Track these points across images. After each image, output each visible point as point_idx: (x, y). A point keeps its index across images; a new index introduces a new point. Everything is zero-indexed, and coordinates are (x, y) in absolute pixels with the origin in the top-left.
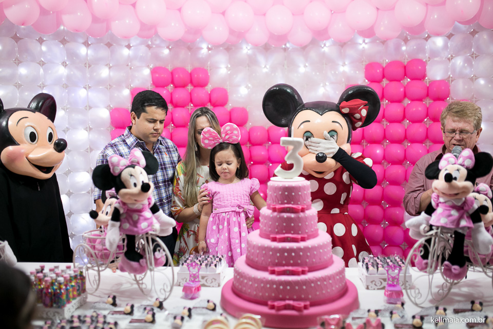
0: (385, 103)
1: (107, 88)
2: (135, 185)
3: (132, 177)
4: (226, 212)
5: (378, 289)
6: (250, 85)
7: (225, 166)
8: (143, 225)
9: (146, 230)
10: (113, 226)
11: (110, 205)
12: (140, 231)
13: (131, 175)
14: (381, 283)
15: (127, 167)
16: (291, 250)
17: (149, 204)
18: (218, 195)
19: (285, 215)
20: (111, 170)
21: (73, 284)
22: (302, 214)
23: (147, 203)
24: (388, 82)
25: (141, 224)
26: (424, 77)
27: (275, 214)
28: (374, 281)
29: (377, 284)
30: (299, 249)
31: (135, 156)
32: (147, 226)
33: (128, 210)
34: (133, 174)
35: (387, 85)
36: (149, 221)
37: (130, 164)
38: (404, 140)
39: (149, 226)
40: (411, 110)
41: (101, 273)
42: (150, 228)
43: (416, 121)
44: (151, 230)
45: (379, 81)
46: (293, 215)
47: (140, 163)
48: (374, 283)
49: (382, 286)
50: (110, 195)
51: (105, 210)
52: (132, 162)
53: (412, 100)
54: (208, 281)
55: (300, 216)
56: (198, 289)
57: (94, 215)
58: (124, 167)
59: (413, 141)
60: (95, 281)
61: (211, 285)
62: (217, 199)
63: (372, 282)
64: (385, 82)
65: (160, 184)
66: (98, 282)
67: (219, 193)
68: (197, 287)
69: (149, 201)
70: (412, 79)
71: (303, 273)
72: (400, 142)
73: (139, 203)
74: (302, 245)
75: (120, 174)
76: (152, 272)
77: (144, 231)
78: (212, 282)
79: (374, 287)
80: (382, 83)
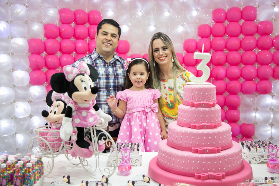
0: (226, 37)
1: (25, 23)
2: (85, 88)
3: (83, 82)
4: (137, 112)
5: (258, 163)
6: (130, 24)
7: (139, 76)
8: (91, 120)
9: (93, 123)
10: (67, 121)
11: (57, 106)
12: (89, 125)
13: (82, 81)
14: (260, 159)
15: (77, 75)
16: (208, 135)
17: (93, 104)
18: (131, 99)
19: (202, 109)
20: (66, 77)
21: (37, 168)
22: (213, 109)
23: (92, 103)
24: (228, 23)
25: (89, 119)
26: (255, 19)
27: (194, 108)
28: (255, 157)
29: (257, 160)
30: (214, 134)
31: (83, 66)
32: (93, 120)
33: (78, 108)
34: (83, 80)
35: (228, 25)
36: (95, 117)
37: (80, 73)
38: (240, 63)
39: (94, 120)
40: (246, 42)
41: (55, 159)
42: (95, 122)
43: (248, 50)
44: (96, 123)
45: (222, 22)
46: (207, 109)
47: (87, 73)
48: (255, 159)
49: (260, 161)
50: (56, 99)
51: (53, 110)
52: (81, 71)
53: (246, 35)
54: (133, 162)
55: (212, 110)
56: (130, 168)
57: (45, 114)
58: (76, 75)
59: (246, 64)
60: (48, 166)
61: (135, 165)
62: (130, 103)
63: (253, 158)
64: (226, 23)
65: (111, 89)
66: (51, 166)
67: (132, 98)
68: (129, 166)
69: (93, 102)
70: (246, 20)
71: (218, 151)
72: (237, 64)
73: (87, 103)
74: (215, 130)
75: (73, 81)
76: (97, 156)
77: (91, 124)
78: (136, 162)
79: (255, 162)
80: (224, 24)
